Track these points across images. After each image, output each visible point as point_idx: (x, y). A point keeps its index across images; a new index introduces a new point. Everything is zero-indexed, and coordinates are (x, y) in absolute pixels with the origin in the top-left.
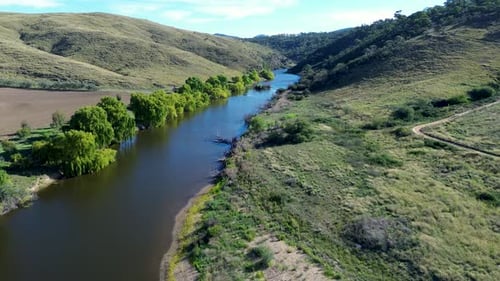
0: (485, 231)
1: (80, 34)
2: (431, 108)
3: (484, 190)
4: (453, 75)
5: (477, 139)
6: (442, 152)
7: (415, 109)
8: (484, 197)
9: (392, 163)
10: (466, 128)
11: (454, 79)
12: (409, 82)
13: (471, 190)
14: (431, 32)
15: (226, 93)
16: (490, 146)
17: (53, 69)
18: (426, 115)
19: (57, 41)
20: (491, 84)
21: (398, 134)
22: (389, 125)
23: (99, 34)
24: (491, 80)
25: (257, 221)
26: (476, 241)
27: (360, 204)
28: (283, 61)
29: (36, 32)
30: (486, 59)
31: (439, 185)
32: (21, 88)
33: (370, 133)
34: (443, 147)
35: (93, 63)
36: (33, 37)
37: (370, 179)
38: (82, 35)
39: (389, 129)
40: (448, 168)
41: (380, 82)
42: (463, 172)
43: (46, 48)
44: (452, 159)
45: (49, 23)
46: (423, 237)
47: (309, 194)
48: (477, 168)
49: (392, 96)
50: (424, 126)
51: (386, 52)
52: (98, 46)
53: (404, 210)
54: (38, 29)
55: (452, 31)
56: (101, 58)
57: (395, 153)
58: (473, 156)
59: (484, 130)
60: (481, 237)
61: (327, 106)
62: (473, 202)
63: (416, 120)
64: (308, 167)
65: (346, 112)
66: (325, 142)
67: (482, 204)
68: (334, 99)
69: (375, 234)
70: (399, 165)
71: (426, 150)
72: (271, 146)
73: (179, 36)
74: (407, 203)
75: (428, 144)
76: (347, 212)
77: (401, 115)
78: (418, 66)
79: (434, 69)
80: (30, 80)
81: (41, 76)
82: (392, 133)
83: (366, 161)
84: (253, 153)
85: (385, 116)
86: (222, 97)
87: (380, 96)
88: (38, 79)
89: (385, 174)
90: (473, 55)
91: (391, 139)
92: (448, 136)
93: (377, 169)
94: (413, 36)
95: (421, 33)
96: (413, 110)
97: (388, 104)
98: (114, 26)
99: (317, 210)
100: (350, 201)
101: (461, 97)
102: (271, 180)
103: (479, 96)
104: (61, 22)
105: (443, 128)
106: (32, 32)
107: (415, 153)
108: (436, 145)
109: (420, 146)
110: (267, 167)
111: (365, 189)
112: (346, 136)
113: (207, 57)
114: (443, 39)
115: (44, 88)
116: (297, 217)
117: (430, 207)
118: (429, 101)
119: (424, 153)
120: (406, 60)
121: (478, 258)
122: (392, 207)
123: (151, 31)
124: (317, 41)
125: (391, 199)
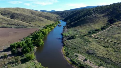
0: (104, 51)
1: (16, 14)
2: (95, 31)
3: (104, 46)
4: (98, 24)
5: (103, 37)
6: (98, 40)
7: (92, 31)
8: (104, 47)
9: (90, 42)
10: (101, 35)
11: (98, 25)
12: (90, 26)
13: (102, 46)
14: (93, 15)
15: (53, 27)
16: (105, 38)
17: (15, 23)
18: (94, 33)
19: (11, 15)
20: (105, 26)
21: (90, 37)
22: (88, 35)
23: (21, 13)
24: (105, 25)
25: (74, 52)
26: (103, 52)
27: (87, 48)
28: (61, 18)
29: (5, 13)
30: (104, 21)
31: (98, 45)
32: (10, 28)
33: (85, 36)
34: (98, 39)
35: (21, 21)
36: (5, 14)
37: (88, 45)
38: (17, 14)
39: (88, 36)
40: (99, 42)
41: (85, 25)
42: (101, 43)
43: (9, 17)
44: (99, 41)
45: (7, 11)
46: (96, 52)
47: (79, 47)
48: (103, 42)
49: (87, 28)
50: (94, 35)
51: (85, 19)
52: (22, 17)
53: (94, 49)
54: (5, 12)
55: (97, 15)
56: (23, 20)
57: (90, 40)
58: (102, 40)
59: (104, 36)
60: (104, 52)
61: (76, 31)
62: (102, 47)
63: (93, 34)
64: (77, 43)
65: (80, 32)
66: (78, 38)
67: (104, 48)
68: (76, 29)
69: (90, 52)
70: (92, 42)
71: (95, 39)
72: (70, 39)
73: (38, 13)
74: (94, 48)
75: (95, 38)
76: (86, 50)
77: (90, 33)
78: (92, 22)
79: (94, 23)
80: (11, 26)
81: (13, 25)
82: (89, 36)
83: (86, 42)
84: (67, 41)
85: (87, 33)
86: (53, 28)
87: (85, 28)
88: (13, 26)
89: (90, 44)
90: (101, 20)
91: (89, 37)
92: (98, 37)
93: (88, 43)
94: (90, 15)
95: (91, 15)
96: (92, 32)
97: (87, 30)
98: (23, 11)
99: (82, 49)
100: (86, 48)
101: (100, 29)
102: (72, 45)
103: (103, 29)
104: (10, 10)
105: (97, 35)
106: (4, 13)
107: (93, 40)
108: (96, 39)
109: (94, 39)
110: (71, 43)
111: (87, 46)
112: (82, 37)
113: (45, 18)
114: (96, 16)
115: (15, 28)
116: (79, 50)
117: (97, 48)
118: (94, 30)
119: (95, 40)
120: (89, 21)
121: (103, 54)
122: (92, 48)
123: (31, 12)
124: (67, 13)
125: (91, 48)
